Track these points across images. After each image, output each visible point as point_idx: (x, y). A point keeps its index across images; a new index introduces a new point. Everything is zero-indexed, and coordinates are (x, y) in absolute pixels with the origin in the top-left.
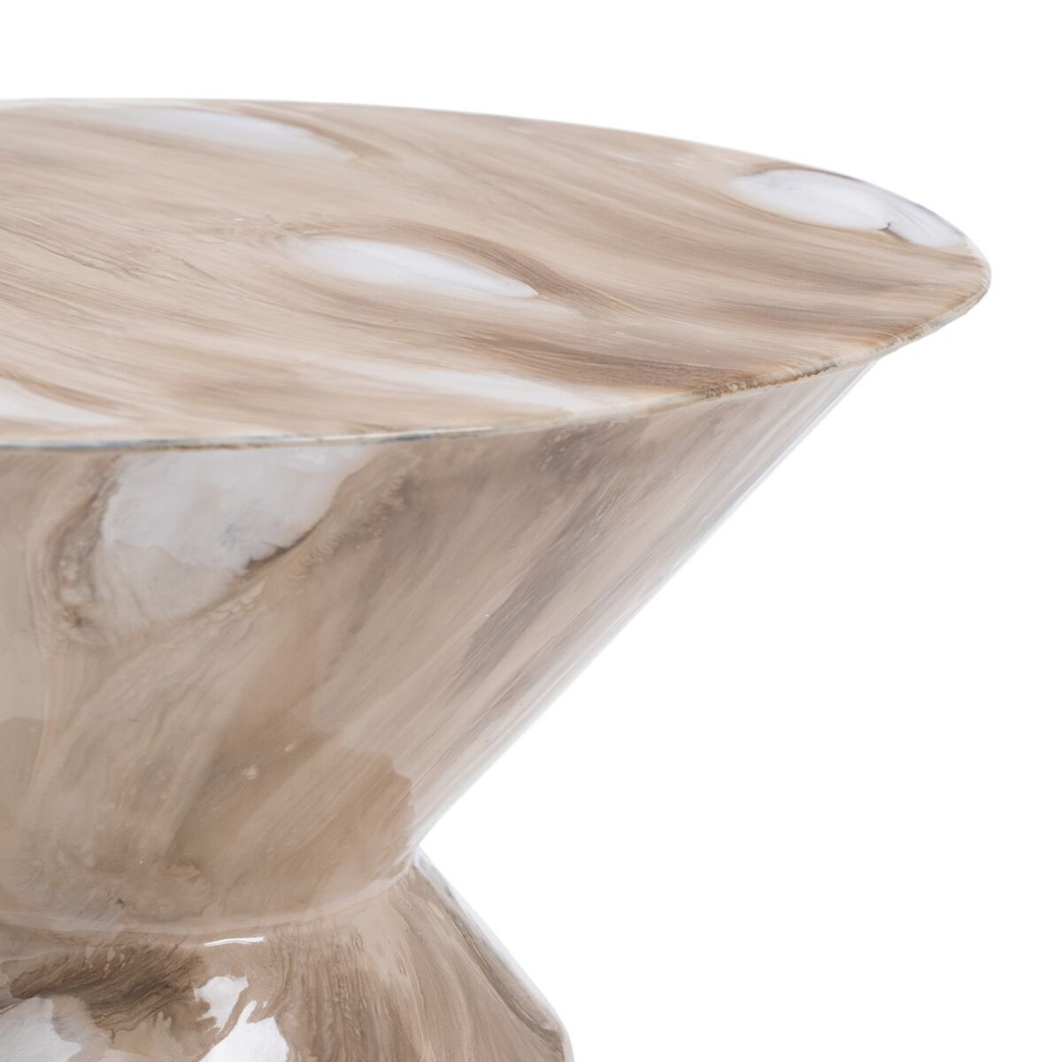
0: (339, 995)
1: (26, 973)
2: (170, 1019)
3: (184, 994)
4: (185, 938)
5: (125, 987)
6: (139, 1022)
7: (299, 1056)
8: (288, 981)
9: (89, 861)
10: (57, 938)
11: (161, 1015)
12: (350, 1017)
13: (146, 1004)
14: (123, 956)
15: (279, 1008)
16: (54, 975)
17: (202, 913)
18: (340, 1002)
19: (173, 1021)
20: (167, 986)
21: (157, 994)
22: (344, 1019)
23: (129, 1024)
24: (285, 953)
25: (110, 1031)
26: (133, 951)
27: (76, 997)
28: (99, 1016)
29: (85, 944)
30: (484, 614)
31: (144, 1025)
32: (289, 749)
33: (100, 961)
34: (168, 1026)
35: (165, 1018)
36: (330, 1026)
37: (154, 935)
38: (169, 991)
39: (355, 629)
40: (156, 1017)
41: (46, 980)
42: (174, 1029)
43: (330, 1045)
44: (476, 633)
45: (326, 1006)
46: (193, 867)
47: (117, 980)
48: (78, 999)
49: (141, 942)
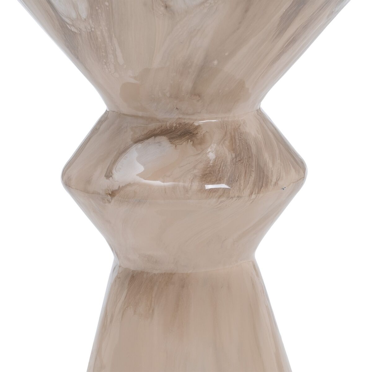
0: (241, 137)
1: (150, 131)
2: (192, 142)
3: (196, 135)
4: (196, 120)
5: (179, 133)
6: (183, 142)
7: (230, 153)
8: (226, 133)
9: (168, 95)
10: (158, 121)
11: (189, 140)
12: (244, 144)
13: (185, 138)
14: (178, 125)
15: (223, 140)
16: (158, 131)
17: (200, 112)
18: (241, 139)
19: (193, 142)
20: (191, 133)
21: (188, 135)
22: (242, 144)
23: (180, 143)
24: (225, 125)
25: (175, 145)
26: (181, 124)
27: (165, 136)
28: (172, 141)
29: (167, 122)
30: (283, 10)
31: (185, 143)
32: (227, 54)
33: (171, 127)
34: (192, 144)
35: (191, 141)
36: (239, 146)
37: (187, 120)
38: (192, 134)
39: (246, 11)
40: (188, 141)
41: (156, 132)
42: (194, 145)
43: (239, 151)
44: (281, 17)
45: (237, 140)
46: (198, 96)
47: (176, 131)
48: (165, 137)
49: (183, 121)
